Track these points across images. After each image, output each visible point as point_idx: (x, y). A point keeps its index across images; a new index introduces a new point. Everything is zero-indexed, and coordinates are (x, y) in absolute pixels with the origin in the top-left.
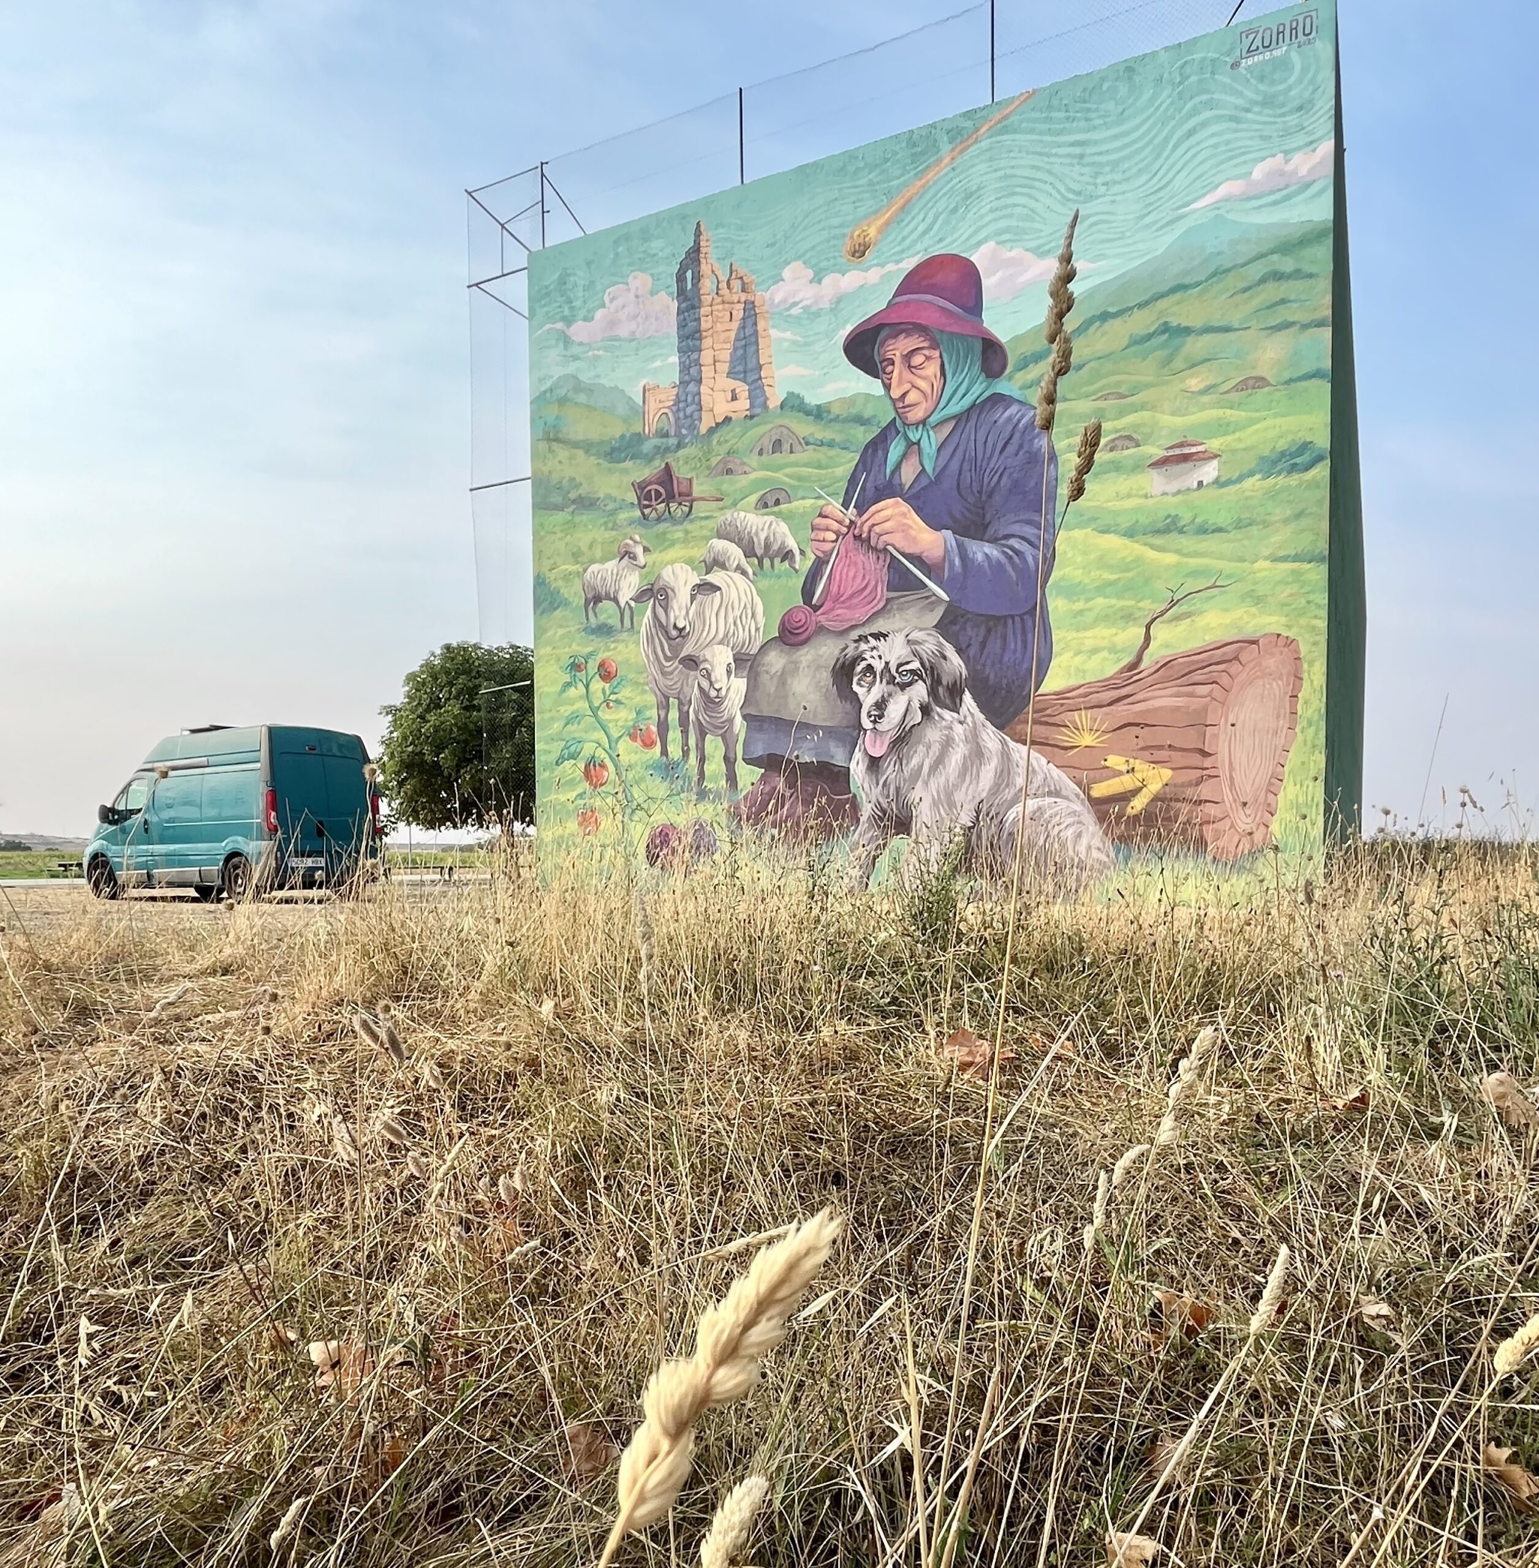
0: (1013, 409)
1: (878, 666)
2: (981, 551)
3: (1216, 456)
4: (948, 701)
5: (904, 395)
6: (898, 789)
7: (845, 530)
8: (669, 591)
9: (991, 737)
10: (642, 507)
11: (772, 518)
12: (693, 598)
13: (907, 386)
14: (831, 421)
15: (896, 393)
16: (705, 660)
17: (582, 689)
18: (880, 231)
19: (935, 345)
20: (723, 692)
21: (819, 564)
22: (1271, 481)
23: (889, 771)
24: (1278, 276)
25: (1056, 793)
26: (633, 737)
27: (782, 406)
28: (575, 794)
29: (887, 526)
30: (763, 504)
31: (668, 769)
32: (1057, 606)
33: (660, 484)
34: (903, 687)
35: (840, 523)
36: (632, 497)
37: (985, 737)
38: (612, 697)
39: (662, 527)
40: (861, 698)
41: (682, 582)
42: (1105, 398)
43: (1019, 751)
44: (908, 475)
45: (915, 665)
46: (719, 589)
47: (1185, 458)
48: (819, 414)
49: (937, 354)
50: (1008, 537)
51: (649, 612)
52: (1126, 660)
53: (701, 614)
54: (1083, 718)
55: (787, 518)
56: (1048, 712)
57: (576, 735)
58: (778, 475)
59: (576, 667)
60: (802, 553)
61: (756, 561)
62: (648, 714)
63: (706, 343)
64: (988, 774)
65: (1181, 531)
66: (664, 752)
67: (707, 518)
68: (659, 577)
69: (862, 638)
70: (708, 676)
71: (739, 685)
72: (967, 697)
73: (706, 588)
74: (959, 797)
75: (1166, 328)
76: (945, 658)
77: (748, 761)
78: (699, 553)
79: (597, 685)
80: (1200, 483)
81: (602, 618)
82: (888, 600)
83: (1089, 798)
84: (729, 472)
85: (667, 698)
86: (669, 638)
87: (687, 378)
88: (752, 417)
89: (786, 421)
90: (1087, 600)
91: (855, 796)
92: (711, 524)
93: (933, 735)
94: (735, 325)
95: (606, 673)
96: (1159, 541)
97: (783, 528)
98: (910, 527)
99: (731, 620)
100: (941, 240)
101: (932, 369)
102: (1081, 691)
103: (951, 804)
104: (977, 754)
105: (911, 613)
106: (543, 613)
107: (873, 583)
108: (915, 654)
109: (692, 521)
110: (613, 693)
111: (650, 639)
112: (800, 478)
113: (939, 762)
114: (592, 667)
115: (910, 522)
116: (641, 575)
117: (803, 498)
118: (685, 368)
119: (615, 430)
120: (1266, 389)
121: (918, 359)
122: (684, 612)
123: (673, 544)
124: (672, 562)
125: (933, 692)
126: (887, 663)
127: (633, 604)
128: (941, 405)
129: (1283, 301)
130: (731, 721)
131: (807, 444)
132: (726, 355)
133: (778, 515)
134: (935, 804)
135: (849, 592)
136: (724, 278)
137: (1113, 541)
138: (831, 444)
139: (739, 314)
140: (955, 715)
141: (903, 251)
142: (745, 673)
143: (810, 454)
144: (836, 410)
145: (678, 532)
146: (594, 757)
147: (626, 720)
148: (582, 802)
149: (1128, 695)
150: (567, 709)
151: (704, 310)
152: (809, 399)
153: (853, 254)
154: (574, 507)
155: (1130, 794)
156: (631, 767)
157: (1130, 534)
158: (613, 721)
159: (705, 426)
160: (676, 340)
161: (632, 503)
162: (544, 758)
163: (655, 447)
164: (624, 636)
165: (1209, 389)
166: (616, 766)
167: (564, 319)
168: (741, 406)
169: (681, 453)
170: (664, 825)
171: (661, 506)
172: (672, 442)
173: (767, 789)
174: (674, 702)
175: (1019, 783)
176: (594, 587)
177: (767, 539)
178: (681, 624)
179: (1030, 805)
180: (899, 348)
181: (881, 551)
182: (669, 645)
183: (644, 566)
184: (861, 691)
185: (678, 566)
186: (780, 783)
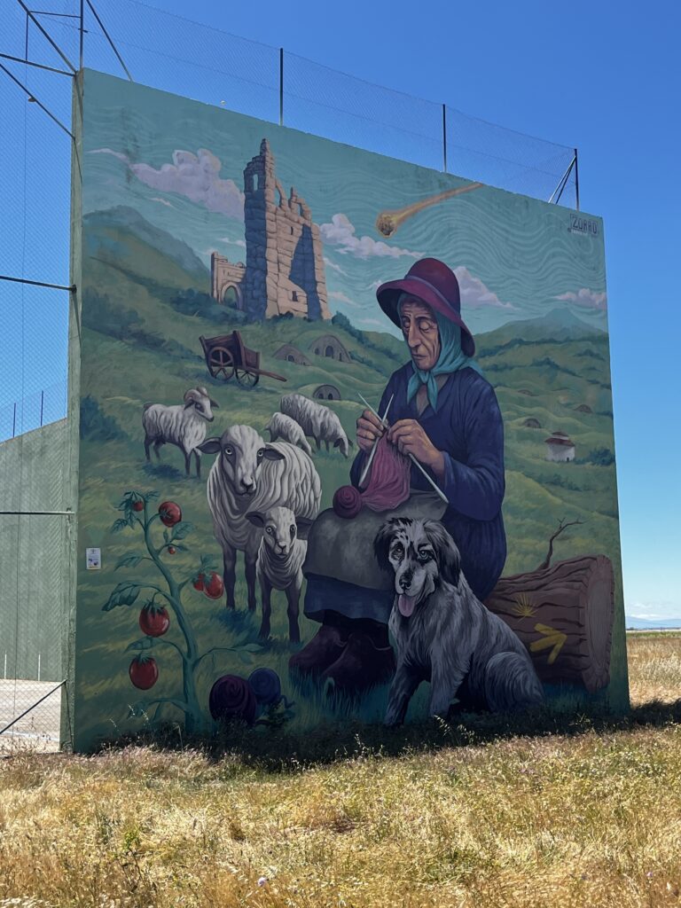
0: (479, 382)
1: (406, 544)
2: (467, 473)
3: (573, 445)
4: (451, 578)
5: (417, 347)
6: (421, 643)
7: (380, 434)
8: (237, 449)
9: (476, 606)
10: (210, 365)
11: (327, 408)
12: (259, 460)
13: (418, 342)
14: (369, 346)
15: (412, 344)
16: (271, 519)
17: (139, 529)
18: (402, 221)
19: (434, 320)
20: (287, 551)
21: (363, 455)
22: (595, 467)
23: (416, 629)
24: (592, 354)
25: (511, 649)
26: (198, 585)
27: (334, 320)
28: (126, 643)
29: (409, 438)
30: (319, 395)
31: (234, 619)
32: (507, 519)
33: (229, 348)
34: (423, 563)
35: (377, 427)
36: (200, 351)
37: (473, 606)
38: (175, 542)
39: (230, 389)
40: (395, 568)
41: (249, 443)
42: (524, 392)
43: (494, 619)
44: (421, 405)
45: (429, 547)
46: (283, 457)
47: (561, 442)
48: (360, 337)
49: (435, 327)
50: (480, 466)
51: (216, 464)
52: (542, 562)
53: (267, 476)
54: (524, 597)
55: (339, 412)
56: (506, 591)
57: (132, 578)
58: (331, 375)
59: (133, 505)
60: (350, 442)
61: (314, 441)
62: (214, 563)
63: (271, 243)
64: (476, 632)
65: (562, 486)
66: (231, 602)
67: (272, 392)
68: (227, 433)
69: (394, 521)
70: (274, 533)
71: (300, 546)
72: (462, 575)
73: (268, 454)
74: (459, 650)
75: (548, 362)
76: (448, 545)
77: (309, 615)
78: (265, 421)
79: (158, 528)
80: (568, 459)
81: (166, 460)
82: (411, 495)
83: (530, 652)
84: (291, 359)
85: (234, 550)
86: (236, 493)
87: (254, 264)
88: (309, 321)
89: (336, 334)
90: (522, 519)
91: (392, 648)
92: (275, 398)
93: (442, 602)
94: (296, 240)
95: (168, 516)
96: (552, 488)
97: (335, 419)
98: (423, 443)
99: (293, 486)
100: (436, 250)
101: (433, 335)
102: (522, 579)
103: (455, 656)
104: (468, 619)
105: (426, 507)
106: (92, 440)
107: (400, 480)
108: (429, 538)
109: (258, 391)
110: (176, 538)
111: (217, 490)
112: (347, 383)
113: (447, 622)
114: (152, 509)
115: (423, 440)
116: (208, 428)
117: (350, 400)
118: (251, 254)
119: (185, 284)
120: (590, 415)
121: (425, 325)
122: (250, 471)
123: (241, 406)
124: (241, 423)
125: (441, 569)
126: (412, 543)
127: (199, 452)
128: (440, 363)
129: (594, 369)
130: (294, 577)
131: (352, 357)
132: (288, 260)
133: (331, 407)
134: (445, 655)
135: (385, 483)
136: (286, 196)
137: (531, 483)
138: (369, 364)
139: (298, 232)
140: (455, 588)
141: (413, 245)
142: (306, 536)
143: (353, 366)
144: (373, 340)
145: (244, 396)
146: (152, 603)
147: (191, 567)
148: (137, 652)
149: (545, 585)
150: (119, 550)
151: (268, 215)
152: (353, 323)
153: (382, 230)
154: (135, 340)
155: (549, 650)
156: (195, 615)
157: (539, 481)
158: (175, 566)
159: (270, 312)
160: (243, 228)
161: (200, 357)
162: (87, 601)
163: (223, 313)
164: (190, 482)
165: (567, 405)
166: (178, 614)
167: (127, 152)
168: (301, 307)
169: (248, 327)
170: (230, 677)
171: (229, 369)
172: (240, 314)
173: (325, 641)
174: (241, 554)
175: (493, 640)
176: (156, 427)
177: (322, 424)
178: (248, 481)
179: (499, 657)
180: (413, 312)
181: (405, 457)
182: (236, 499)
183: (212, 420)
184: (394, 562)
185: (245, 428)
186: (335, 636)
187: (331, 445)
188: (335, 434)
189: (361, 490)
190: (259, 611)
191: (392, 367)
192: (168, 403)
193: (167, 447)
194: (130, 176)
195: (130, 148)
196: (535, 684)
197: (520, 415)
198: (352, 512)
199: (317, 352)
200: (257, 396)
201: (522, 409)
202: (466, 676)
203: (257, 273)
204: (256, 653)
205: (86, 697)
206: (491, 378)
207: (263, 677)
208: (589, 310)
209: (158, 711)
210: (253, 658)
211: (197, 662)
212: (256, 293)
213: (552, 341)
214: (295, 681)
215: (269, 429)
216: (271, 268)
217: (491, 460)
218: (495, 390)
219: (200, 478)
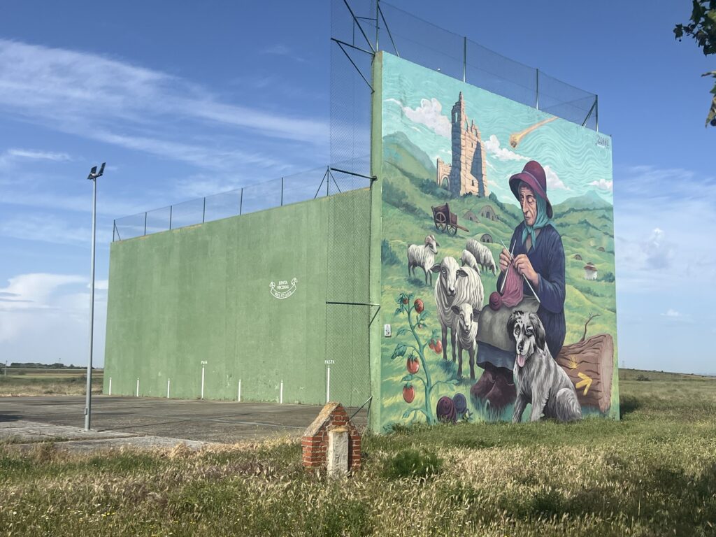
0: (554, 233)
1: (521, 326)
2: (549, 286)
3: (596, 271)
4: (541, 345)
5: (527, 212)
6: (527, 382)
7: (510, 262)
8: (447, 270)
10: (436, 222)
11: (486, 248)
12: (457, 277)
13: (527, 209)
14: (505, 212)
15: (525, 210)
16: (462, 310)
17: (406, 314)
18: (521, 138)
19: (535, 197)
20: (469, 328)
21: (502, 274)
22: (606, 283)
23: (525, 374)
24: (605, 217)
25: (567, 386)
26: (431, 346)
27: (490, 197)
28: (402, 377)
29: (523, 265)
30: (483, 240)
31: (446, 366)
32: (567, 313)
33: (444, 213)
34: (529, 336)
35: (509, 258)
36: (431, 215)
37: (551, 362)
38: (422, 322)
39: (445, 236)
40: (516, 339)
41: (453, 267)
42: (574, 239)
43: (560, 369)
44: (528, 247)
45: (531, 328)
46: (467, 275)
47: (591, 268)
48: (501, 206)
49: (535, 200)
50: (555, 282)
51: (438, 279)
52: (581, 338)
53: (460, 285)
54: (573, 357)
56: (565, 354)
57: (403, 341)
58: (488, 228)
59: (403, 301)
60: (497, 267)
61: (481, 266)
62: (438, 334)
63: (463, 152)
64: (552, 377)
65: (591, 294)
66: (445, 357)
67: (463, 238)
68: (443, 261)
69: (516, 313)
70: (463, 318)
71: (475, 326)
72: (546, 344)
73: (461, 273)
74: (544, 387)
75: (586, 222)
76: (540, 326)
77: (479, 365)
79: (414, 314)
80: (594, 278)
81: (417, 276)
82: (524, 298)
84: (471, 219)
85: (446, 327)
86: (447, 295)
87: (455, 165)
88: (479, 197)
89: (490, 205)
90: (573, 312)
91: (515, 384)
92: (464, 241)
93: (537, 359)
94: (474, 150)
95: (418, 307)
96: (587, 295)
97: (490, 254)
98: (529, 268)
99: (472, 292)
100: (536, 156)
101: (534, 206)
102: (572, 347)
103: (542, 390)
104: (549, 369)
105: (530, 305)
106: (386, 264)
108: (532, 323)
109: (457, 237)
110: (421, 320)
111: (439, 294)
112: (496, 233)
113: (539, 371)
114: (412, 304)
115: (529, 266)
116: (435, 258)
117: (497, 243)
118: (454, 159)
119: (425, 176)
120: (604, 253)
121: (530, 200)
122: (453, 283)
123: (450, 245)
124: (449, 256)
125: (536, 340)
126: (524, 325)
127: (431, 272)
128: (537, 222)
129: (606, 226)
130: (472, 343)
131: (498, 218)
132: (470, 162)
134: (538, 389)
135: (512, 291)
136: (470, 126)
137: (577, 292)
138: (505, 222)
139: (475, 146)
140: (543, 351)
141: (526, 153)
142: (477, 320)
143: (498, 223)
144: (507, 208)
145: (450, 240)
146: (412, 355)
147: (428, 336)
148: (406, 382)
149: (582, 351)
150: (398, 325)
151: (462, 136)
152: (498, 199)
153: (512, 144)
154: (404, 208)
155: (584, 387)
156: (431, 363)
157: (581, 291)
158: (421, 335)
159: (462, 192)
160: (451, 143)
161: (431, 218)
162: (385, 353)
163: (442, 193)
164: (427, 289)
165: (594, 247)
166: (423, 361)
167: (401, 100)
168: (475, 190)
169: (452, 201)
170: (445, 397)
171: (444, 225)
172: (449, 193)
173: (486, 380)
174: (449, 329)
175: (559, 382)
176: (413, 258)
177: (485, 257)
178: (452, 289)
179: (562, 391)
180: (525, 192)
181: (521, 275)
182: (447, 299)
183: (437, 253)
184: (516, 336)
185: (451, 258)
186: (490, 376)
187: (488, 268)
188: (490, 262)
189: (502, 295)
190: (457, 362)
191: (516, 224)
192: (418, 244)
193: (418, 268)
194: (402, 114)
195: (403, 98)
196: (577, 407)
197: (573, 252)
198: (497, 307)
199: (482, 215)
200: (456, 240)
201: (574, 249)
202: (548, 400)
203: (457, 170)
204: (456, 385)
205: (385, 406)
206: (560, 230)
207: (459, 398)
208: (604, 192)
209: (415, 414)
210: (455, 387)
211: (431, 388)
212: (456, 181)
213: (587, 209)
214: (473, 400)
215: (461, 259)
216: (463, 167)
217: (559, 278)
218: (562, 238)
219: (431, 286)
